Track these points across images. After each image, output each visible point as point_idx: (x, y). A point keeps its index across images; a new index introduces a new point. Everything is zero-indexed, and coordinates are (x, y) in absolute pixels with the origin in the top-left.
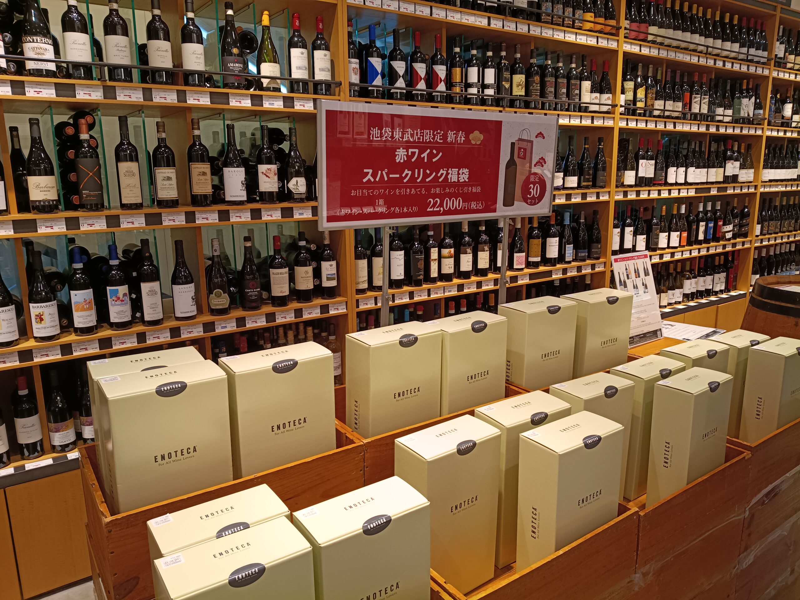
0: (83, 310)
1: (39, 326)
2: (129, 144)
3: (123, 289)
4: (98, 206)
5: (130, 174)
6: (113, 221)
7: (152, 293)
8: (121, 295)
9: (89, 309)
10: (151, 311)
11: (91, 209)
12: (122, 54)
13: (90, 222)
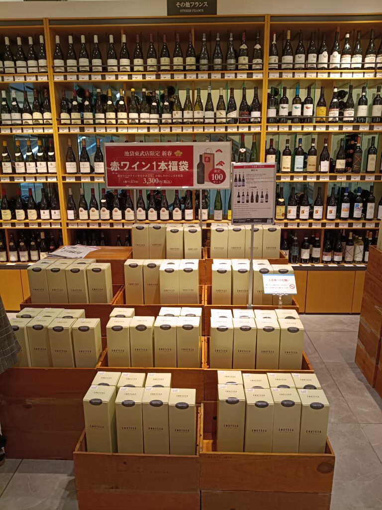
0: (345, 211)
1: (330, 215)
2: (374, 147)
3: (361, 205)
4: (358, 172)
5: (372, 159)
6: (363, 178)
7: (371, 207)
8: (360, 207)
9: (347, 211)
10: (369, 215)
11: (356, 173)
12: (379, 112)
13: (355, 177)
